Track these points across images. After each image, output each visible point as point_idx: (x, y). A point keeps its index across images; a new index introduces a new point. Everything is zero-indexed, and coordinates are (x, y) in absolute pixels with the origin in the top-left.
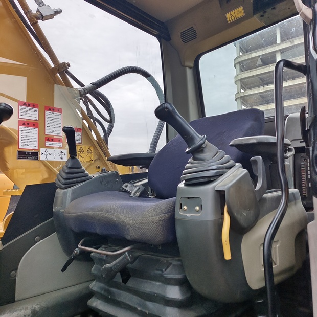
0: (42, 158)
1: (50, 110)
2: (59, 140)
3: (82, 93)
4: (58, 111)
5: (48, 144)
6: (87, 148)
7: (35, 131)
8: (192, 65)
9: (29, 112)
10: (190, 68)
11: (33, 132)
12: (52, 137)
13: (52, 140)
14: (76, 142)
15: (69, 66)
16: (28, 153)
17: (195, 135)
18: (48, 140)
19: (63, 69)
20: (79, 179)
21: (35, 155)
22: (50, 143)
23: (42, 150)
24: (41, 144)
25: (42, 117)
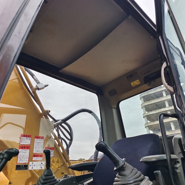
0: (30, 168)
1: (37, 138)
2: (41, 156)
4: (42, 138)
5: (34, 159)
6: (57, 159)
7: (28, 151)
9: (26, 140)
10: (115, 108)
11: (26, 152)
12: (37, 154)
13: (37, 156)
14: (51, 156)
15: (50, 112)
16: (22, 165)
18: (35, 156)
19: (46, 114)
21: (26, 167)
22: (35, 158)
23: (31, 163)
24: (30, 160)
25: (32, 142)
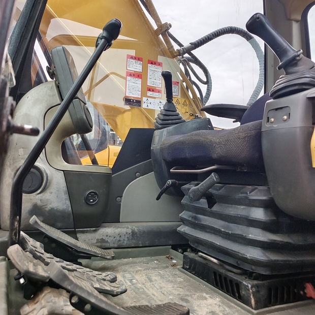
0: (144, 106)
1: (152, 63)
2: (159, 92)
3: (181, 52)
4: (159, 64)
5: (149, 94)
6: (183, 100)
7: (139, 81)
8: (299, 18)
9: (135, 65)
10: (297, 21)
11: (137, 82)
12: (153, 88)
13: (153, 91)
14: (173, 94)
15: (171, 26)
16: (133, 100)
17: (288, 47)
18: (150, 90)
19: (164, 29)
20: (174, 121)
21: (138, 103)
22: (151, 93)
23: (144, 99)
24: (143, 94)
25: (145, 69)
